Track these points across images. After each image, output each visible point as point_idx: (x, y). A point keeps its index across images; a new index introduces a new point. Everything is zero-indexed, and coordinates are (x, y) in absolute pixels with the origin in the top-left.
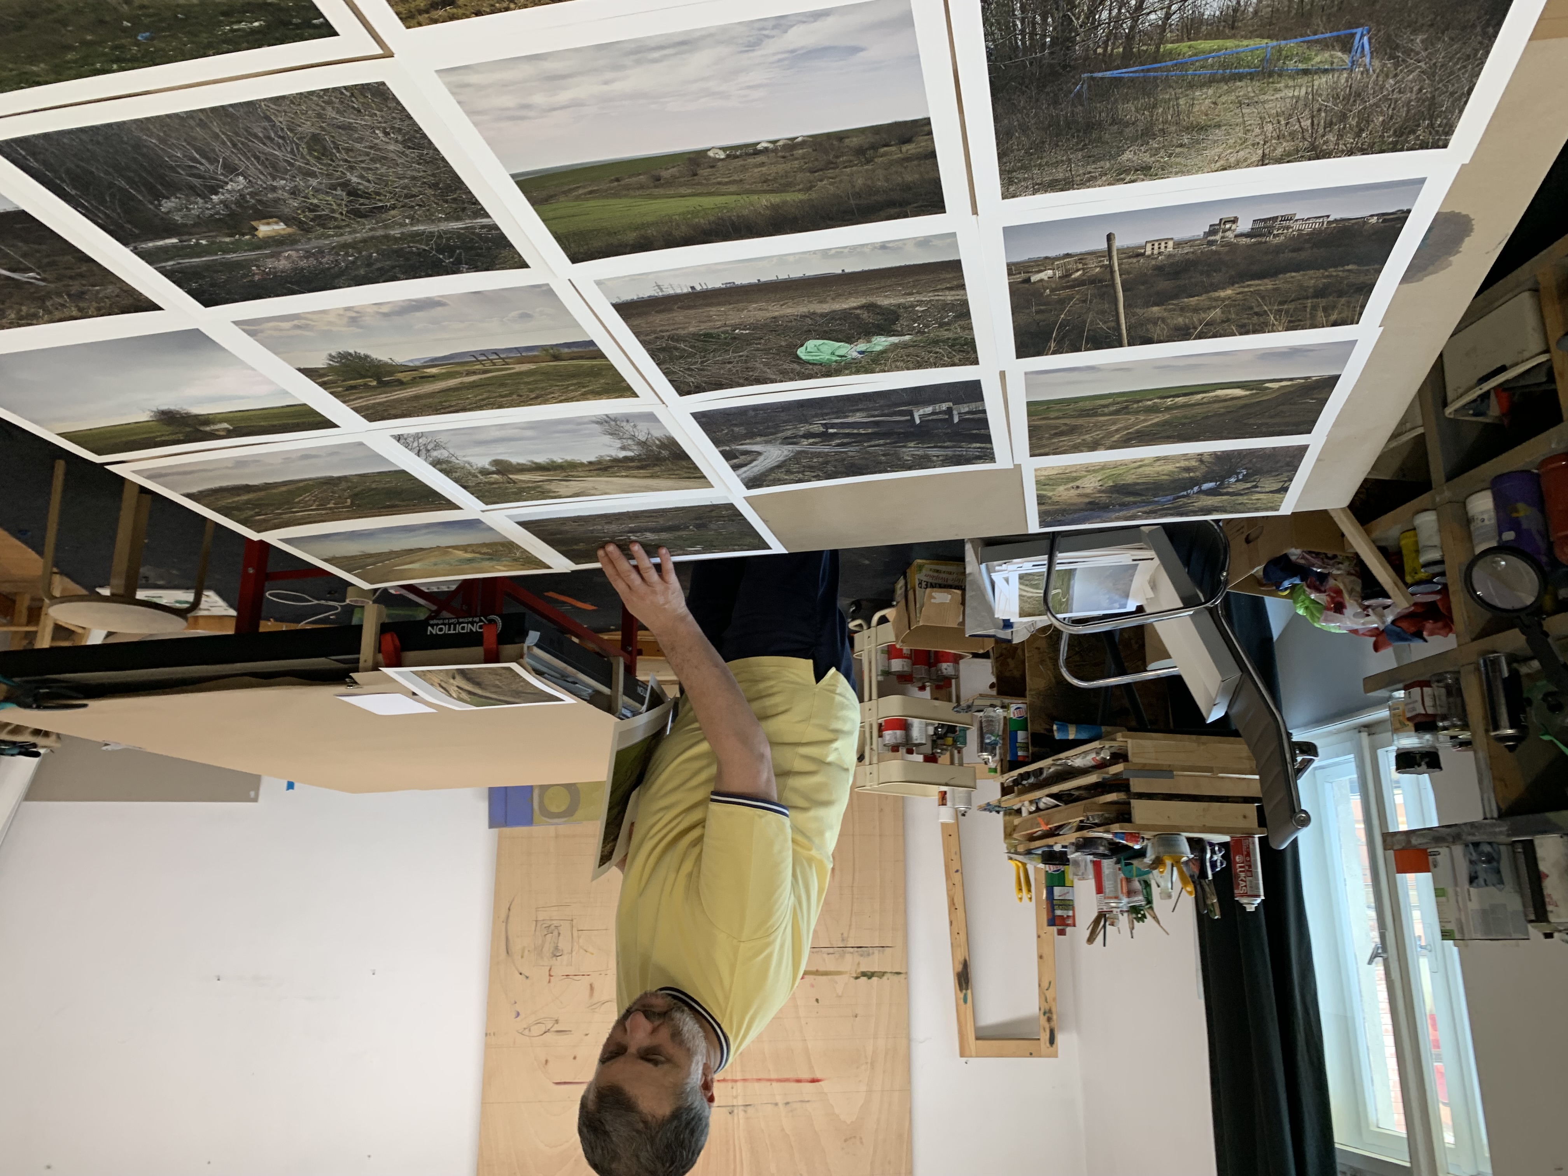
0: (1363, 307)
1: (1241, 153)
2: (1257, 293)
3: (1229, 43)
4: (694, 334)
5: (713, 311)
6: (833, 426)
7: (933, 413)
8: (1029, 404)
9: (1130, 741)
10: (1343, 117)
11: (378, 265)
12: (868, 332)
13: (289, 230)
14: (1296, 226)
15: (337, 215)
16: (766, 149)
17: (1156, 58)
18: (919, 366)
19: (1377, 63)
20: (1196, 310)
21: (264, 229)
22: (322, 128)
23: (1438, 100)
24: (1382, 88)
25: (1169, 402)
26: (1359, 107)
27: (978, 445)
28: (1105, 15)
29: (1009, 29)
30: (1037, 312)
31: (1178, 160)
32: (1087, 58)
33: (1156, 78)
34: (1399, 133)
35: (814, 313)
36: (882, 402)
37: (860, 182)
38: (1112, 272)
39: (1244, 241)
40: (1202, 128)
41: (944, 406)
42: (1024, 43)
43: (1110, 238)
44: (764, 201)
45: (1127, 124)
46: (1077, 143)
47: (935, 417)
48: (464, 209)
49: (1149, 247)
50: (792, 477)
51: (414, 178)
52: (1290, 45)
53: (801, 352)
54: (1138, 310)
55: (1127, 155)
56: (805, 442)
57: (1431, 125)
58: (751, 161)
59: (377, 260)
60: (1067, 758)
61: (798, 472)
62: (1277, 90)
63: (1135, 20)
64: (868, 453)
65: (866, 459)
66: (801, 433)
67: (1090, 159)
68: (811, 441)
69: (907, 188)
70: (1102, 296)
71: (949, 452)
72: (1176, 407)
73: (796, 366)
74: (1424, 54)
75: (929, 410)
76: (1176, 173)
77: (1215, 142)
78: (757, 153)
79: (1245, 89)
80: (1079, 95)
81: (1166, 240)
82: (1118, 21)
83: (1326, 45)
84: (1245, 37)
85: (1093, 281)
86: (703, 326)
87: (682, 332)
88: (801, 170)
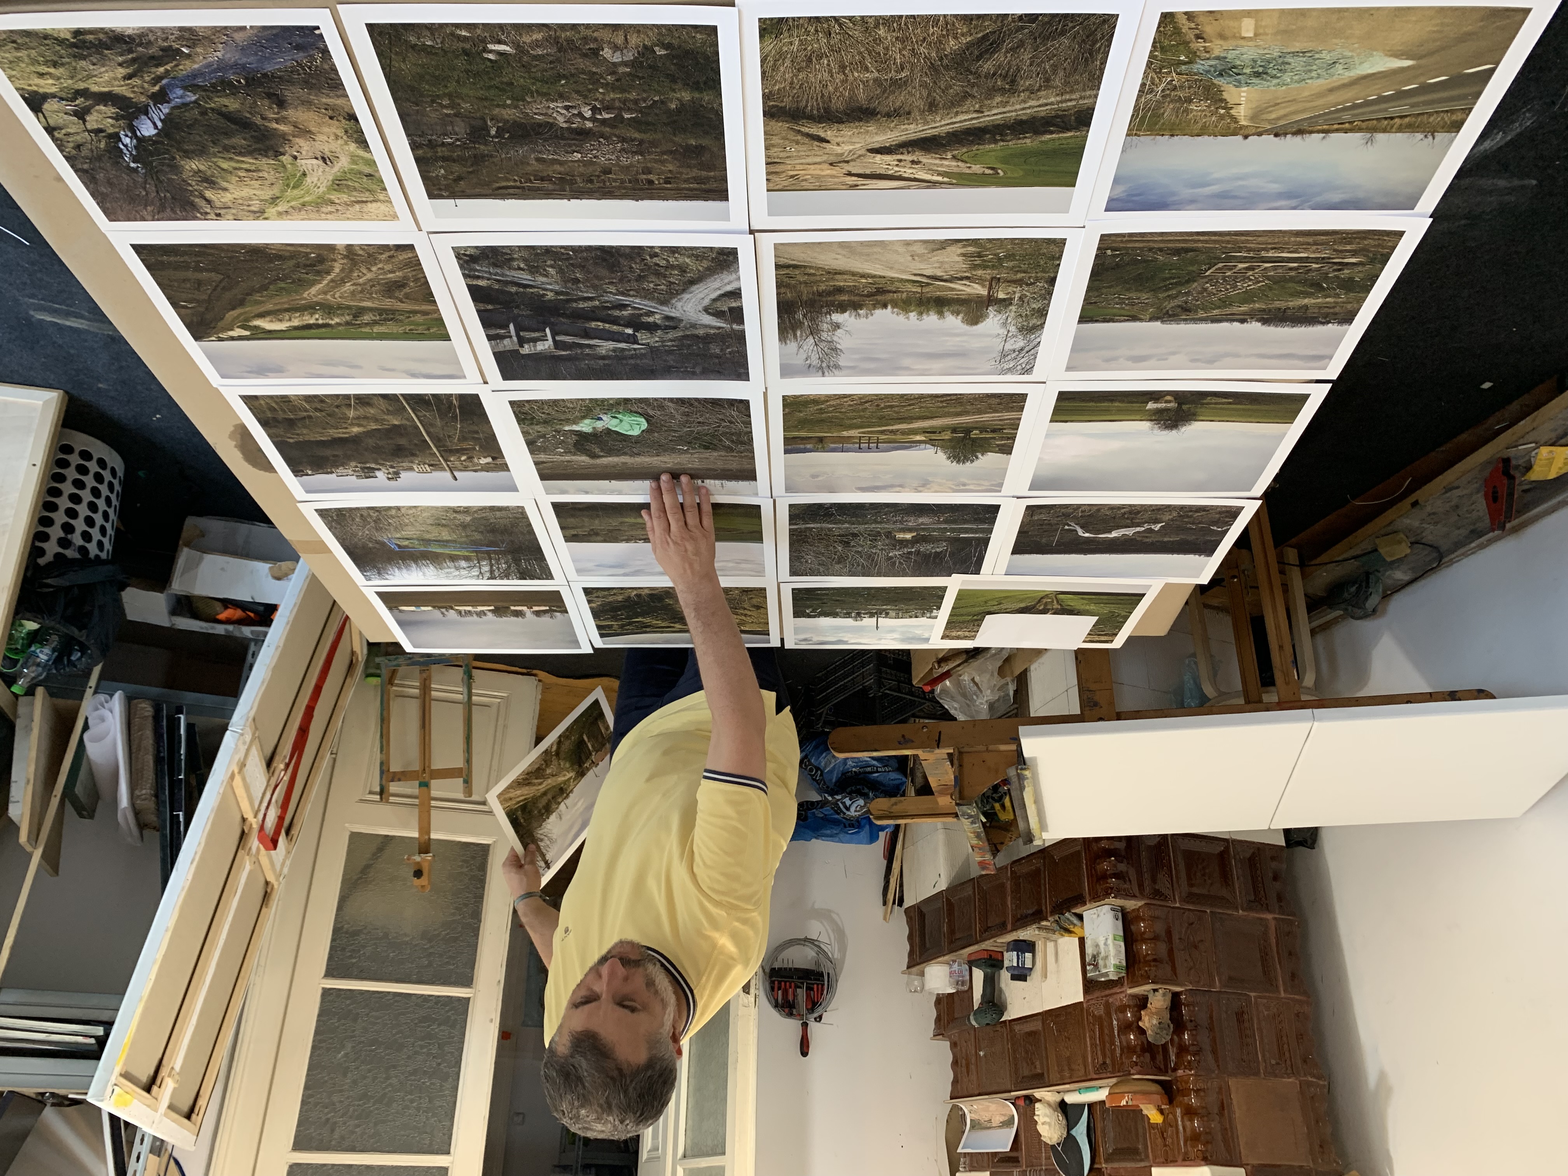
1: (411, 512)
3: (448, 552)
7: (535, 341)
8: (448, 338)
10: (375, 522)
13: (897, 534)
14: (350, 472)
17: (476, 551)
21: (909, 536)
23: (339, 526)
26: (372, 525)
28: (503, 565)
30: (478, 433)
31: (442, 513)
32: (505, 555)
33: (472, 545)
34: (343, 516)
35: (631, 456)
38: (442, 456)
40: (438, 524)
41: (526, 350)
42: (533, 561)
43: (455, 478)
45: (475, 531)
46: (495, 525)
47: (533, 335)
48: (801, 533)
49: (428, 469)
52: (422, 549)
53: (644, 425)
54: (407, 423)
55: (468, 518)
56: (657, 318)
61: (673, 267)
62: (415, 534)
63: (491, 563)
66: (661, 331)
67: (486, 519)
68: (652, 319)
71: (507, 272)
73: (651, 412)
74: (364, 540)
75: (539, 347)
76: (438, 507)
77: (428, 518)
80: (503, 544)
81: (422, 472)
82: (497, 563)
83: (407, 547)
84: (443, 553)
85: (451, 451)
87: (723, 453)
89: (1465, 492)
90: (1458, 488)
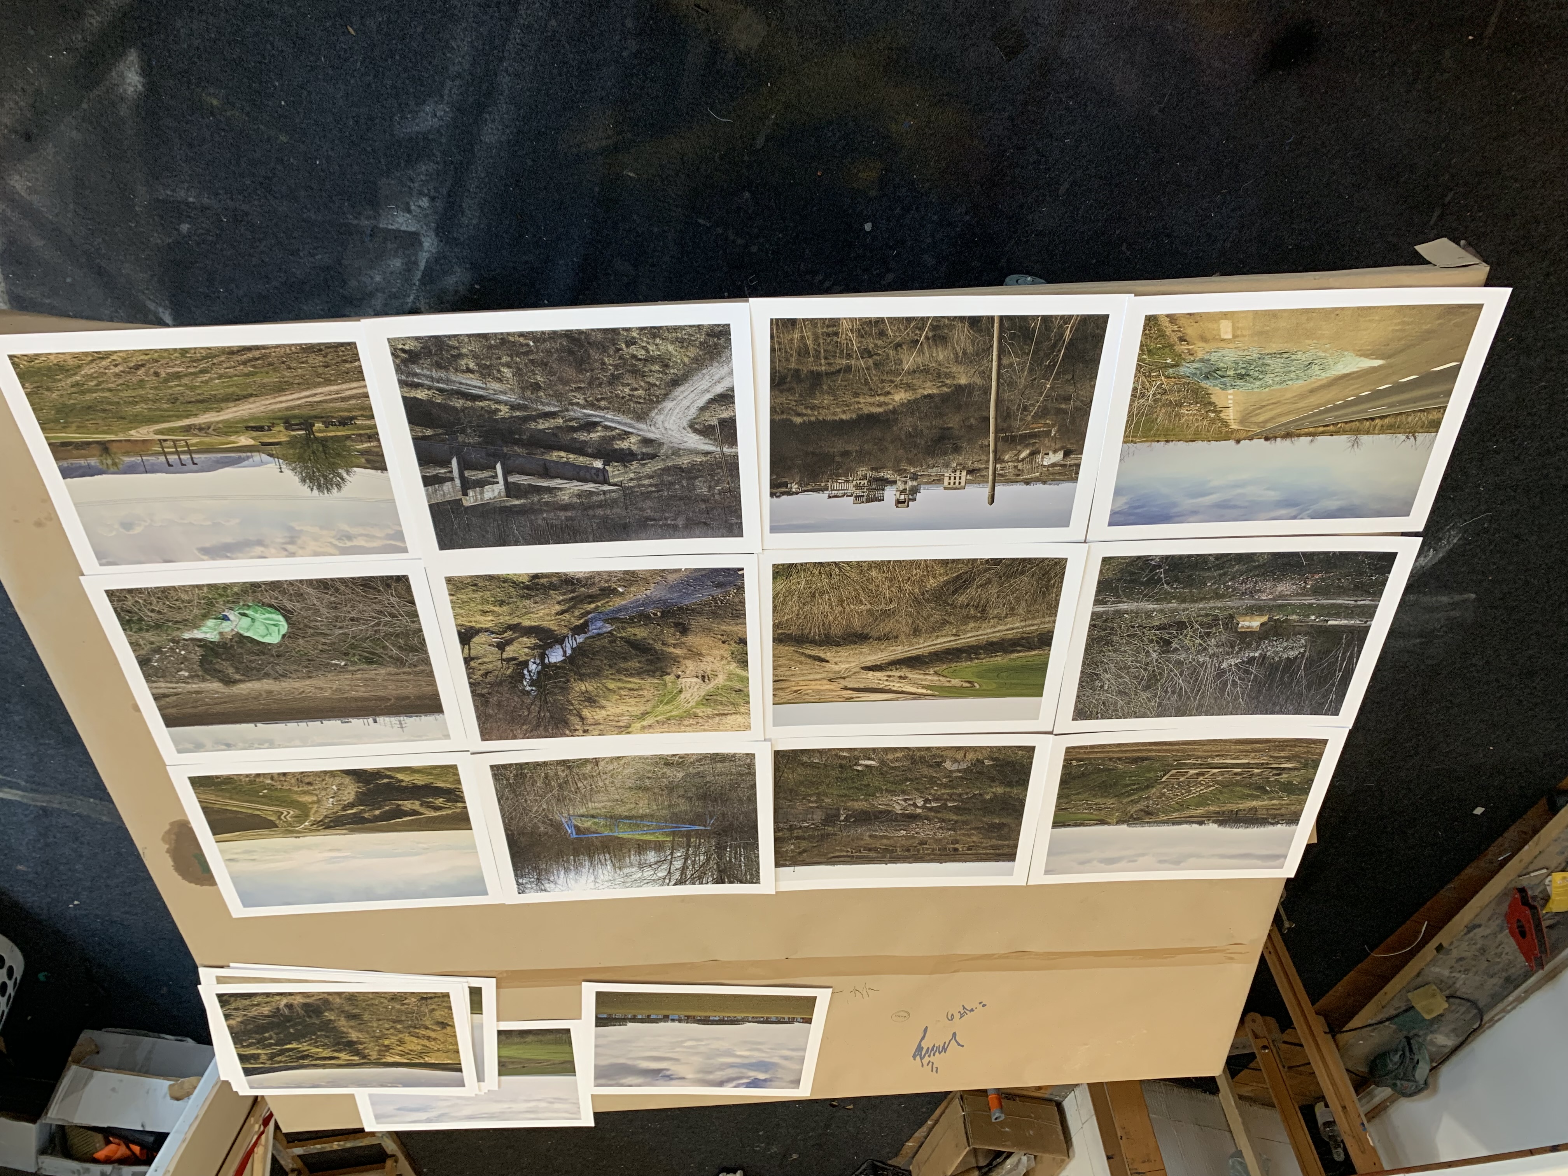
1: (611, 767)
3: (638, 837)
10: (560, 786)
17: (674, 834)
19: (557, 818)
24: (547, 803)
26: (555, 792)
28: (702, 858)
31: (649, 768)
32: (709, 837)
33: (672, 822)
34: (523, 776)
40: (639, 787)
45: (683, 796)
46: (710, 787)
52: (606, 833)
55: (680, 775)
62: (604, 807)
67: (702, 775)
74: (535, 821)
76: (647, 758)
77: (629, 778)
80: (711, 818)
83: (588, 830)
84: (631, 839)
89: (1488, 931)
90: (1479, 926)
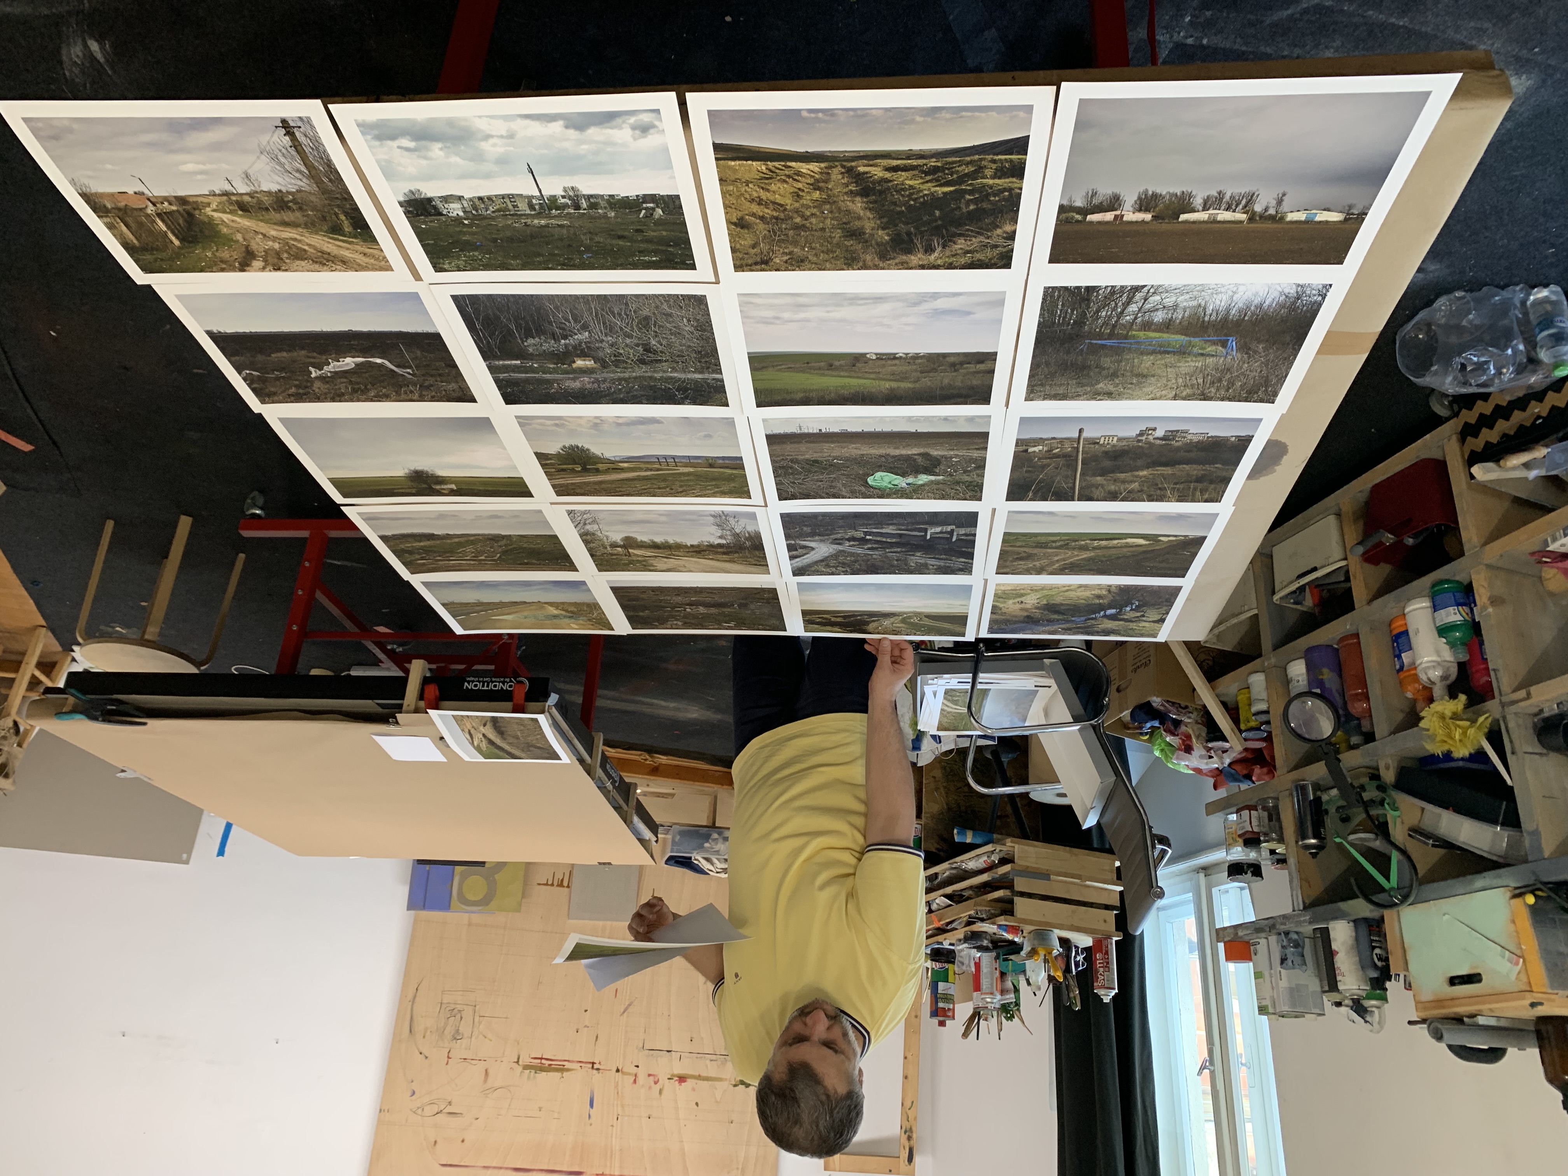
0: (1224, 492)
1: (1164, 392)
2: (1162, 475)
3: (1165, 335)
4: (807, 460)
5: (826, 446)
6: (870, 534)
7: (941, 532)
8: (1005, 534)
9: (1017, 846)
10: (1220, 380)
11: (635, 393)
12: (917, 470)
13: (595, 366)
14: (1189, 437)
15: (629, 361)
16: (901, 357)
17: (1126, 337)
18: (943, 497)
19: (1239, 355)
20: (1124, 482)
21: (580, 363)
22: (654, 314)
23: (1270, 378)
24: (1241, 368)
25: (1096, 543)
26: (1228, 376)
27: (963, 560)
28: (1104, 314)
29: (1052, 313)
30: (1026, 472)
31: (1129, 391)
32: (1090, 333)
33: (1124, 347)
34: (1249, 392)
35: (888, 455)
36: (909, 520)
37: (946, 381)
38: (1078, 452)
39: (1158, 442)
40: (1145, 376)
41: (949, 528)
42: (1059, 320)
43: (1081, 431)
44: (886, 385)
46: (1075, 375)
47: (940, 535)
48: (708, 368)
49: (1103, 439)
50: (828, 570)
51: (689, 346)
52: (1196, 340)
53: (870, 480)
54: (1088, 478)
55: (1101, 385)
56: (847, 543)
57: (1266, 390)
58: (890, 362)
59: (637, 390)
60: (962, 862)
61: (833, 567)
62: (1186, 362)
63: (1119, 318)
64: (887, 557)
65: (883, 561)
66: (847, 537)
67: (1079, 384)
68: (852, 543)
69: (972, 388)
70: (1068, 466)
71: (942, 563)
72: (1099, 548)
73: (863, 489)
74: (1263, 354)
75: (938, 529)
76: (1126, 399)
77: (1150, 384)
78: (895, 358)
79: (1169, 359)
80: (1082, 350)
81: (1113, 436)
82: (1110, 317)
83: (1214, 343)
84: (1173, 334)
85: (1066, 456)
86: (815, 455)
87: (800, 457)
88: (916, 371)
